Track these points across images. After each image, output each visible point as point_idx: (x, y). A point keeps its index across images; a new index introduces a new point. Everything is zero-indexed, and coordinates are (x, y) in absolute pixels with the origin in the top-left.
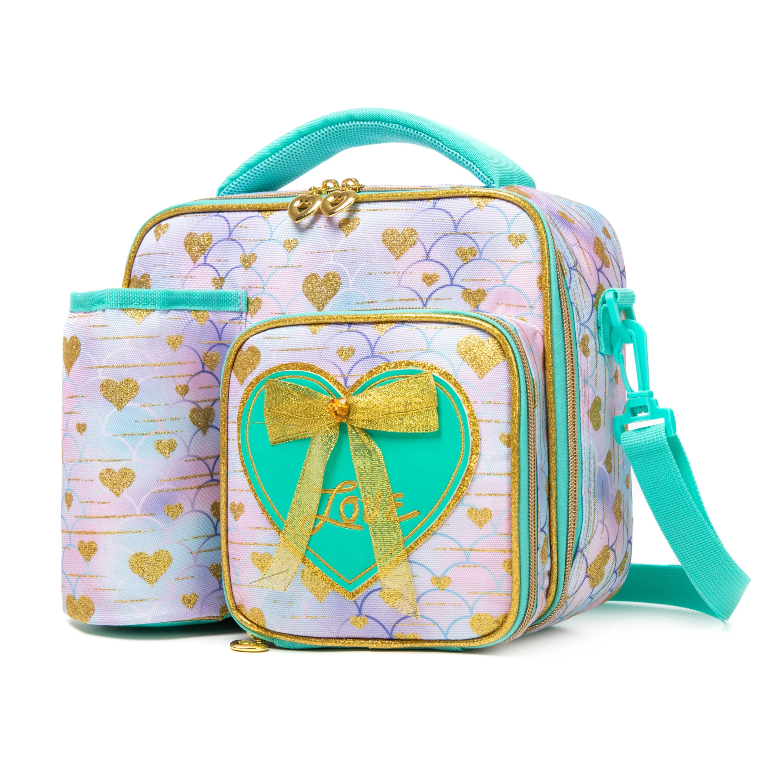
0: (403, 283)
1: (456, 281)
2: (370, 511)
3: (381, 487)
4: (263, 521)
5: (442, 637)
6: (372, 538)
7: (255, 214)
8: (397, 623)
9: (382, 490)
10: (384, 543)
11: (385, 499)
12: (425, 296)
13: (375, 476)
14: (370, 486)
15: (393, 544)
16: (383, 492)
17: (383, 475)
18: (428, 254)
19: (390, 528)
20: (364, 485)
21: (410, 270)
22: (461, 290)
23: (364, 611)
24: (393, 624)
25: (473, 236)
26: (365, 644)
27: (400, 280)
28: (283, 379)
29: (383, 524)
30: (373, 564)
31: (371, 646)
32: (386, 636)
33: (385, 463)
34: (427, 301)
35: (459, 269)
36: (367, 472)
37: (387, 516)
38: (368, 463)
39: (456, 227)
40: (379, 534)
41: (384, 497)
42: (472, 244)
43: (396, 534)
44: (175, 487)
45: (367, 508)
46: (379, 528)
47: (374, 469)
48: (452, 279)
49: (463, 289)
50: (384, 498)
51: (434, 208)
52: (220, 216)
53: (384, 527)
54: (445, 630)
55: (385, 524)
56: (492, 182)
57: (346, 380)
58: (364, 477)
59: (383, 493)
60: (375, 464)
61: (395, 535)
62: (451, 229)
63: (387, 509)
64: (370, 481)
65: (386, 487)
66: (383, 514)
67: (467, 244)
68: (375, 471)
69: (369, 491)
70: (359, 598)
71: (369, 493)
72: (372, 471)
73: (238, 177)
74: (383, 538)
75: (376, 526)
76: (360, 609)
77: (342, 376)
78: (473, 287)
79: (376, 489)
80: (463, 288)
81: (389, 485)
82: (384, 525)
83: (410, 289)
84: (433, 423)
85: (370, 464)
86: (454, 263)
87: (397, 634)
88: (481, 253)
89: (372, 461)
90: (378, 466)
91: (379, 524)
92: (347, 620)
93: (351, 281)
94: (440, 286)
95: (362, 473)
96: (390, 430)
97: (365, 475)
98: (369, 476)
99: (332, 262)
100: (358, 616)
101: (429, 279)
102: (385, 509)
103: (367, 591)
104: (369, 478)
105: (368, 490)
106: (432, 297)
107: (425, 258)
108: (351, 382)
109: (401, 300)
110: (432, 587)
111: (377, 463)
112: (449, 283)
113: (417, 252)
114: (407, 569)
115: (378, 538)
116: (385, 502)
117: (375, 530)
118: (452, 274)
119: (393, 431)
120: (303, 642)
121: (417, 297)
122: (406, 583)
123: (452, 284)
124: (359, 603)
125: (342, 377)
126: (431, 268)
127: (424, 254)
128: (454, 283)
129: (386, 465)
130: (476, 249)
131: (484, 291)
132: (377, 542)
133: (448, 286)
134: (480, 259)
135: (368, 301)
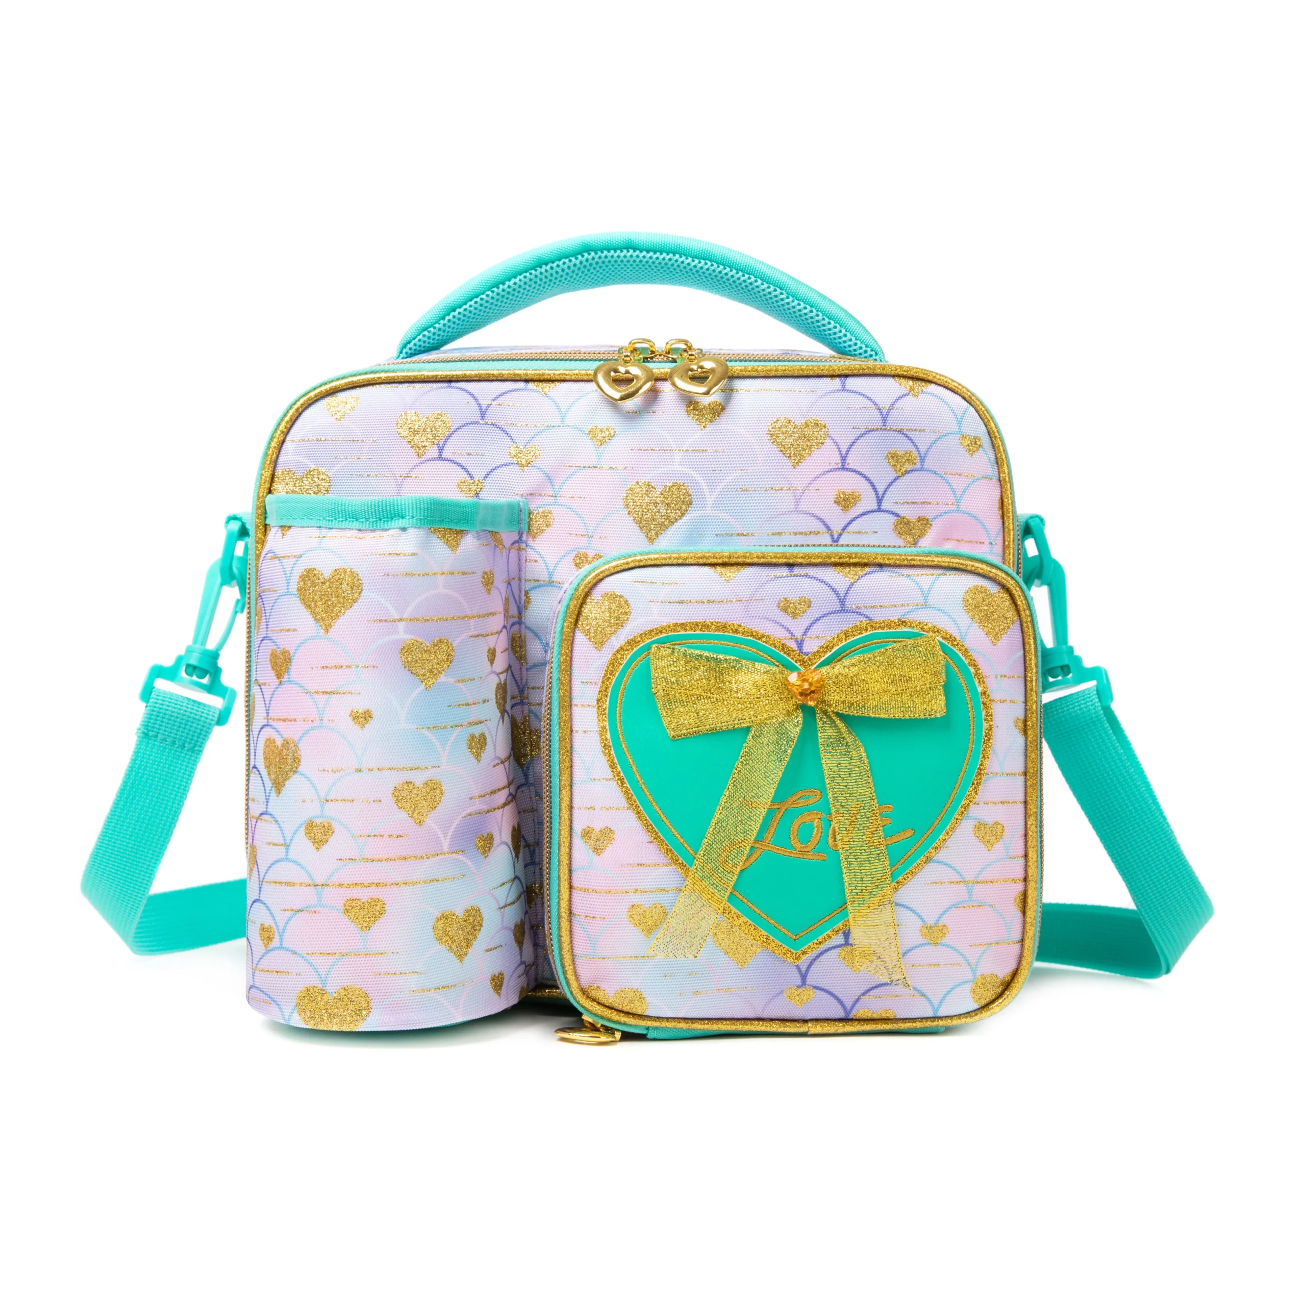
0: (803, 506)
1: (884, 506)
2: (843, 832)
3: (863, 797)
4: (652, 853)
5: (931, 1014)
6: (844, 871)
7: (521, 385)
8: (864, 994)
9: (863, 801)
10: (862, 878)
11: (867, 813)
12: (837, 528)
13: (853, 781)
14: (844, 796)
15: (875, 879)
16: (865, 804)
17: (865, 780)
18: (844, 459)
19: (871, 856)
20: (836, 795)
21: (816, 484)
22: (893, 519)
23: (809, 980)
24: (857, 997)
25: (911, 434)
26: (803, 1029)
27: (797, 501)
28: (680, 644)
29: (861, 850)
30: (843, 906)
31: (813, 1031)
32: (841, 1014)
33: (869, 763)
34: (840, 535)
35: (890, 485)
36: (842, 776)
37: (868, 839)
38: (845, 762)
39: (884, 419)
40: (855, 865)
41: (865, 811)
42: (909, 447)
43: (881, 863)
44: (485, 807)
45: (839, 828)
46: (855, 856)
47: (852, 771)
48: (880, 501)
49: (896, 518)
50: (865, 813)
51: (844, 389)
52: (453, 387)
53: (863, 854)
54: (936, 1003)
55: (865, 850)
56: (873, 353)
57: (800, 644)
58: (838, 783)
59: (863, 805)
60: (856, 764)
61: (880, 867)
62: (878, 422)
63: (869, 828)
64: (846, 790)
65: (870, 797)
66: (862, 836)
67: (902, 446)
68: (854, 775)
69: (843, 804)
70: (804, 961)
71: (843, 806)
72: (850, 774)
73: (432, 326)
74: (861, 870)
75: (850, 853)
76: (804, 977)
77: (792, 639)
78: (909, 513)
79: (853, 800)
80: (897, 515)
81: (874, 794)
82: (863, 851)
83: (813, 515)
84: (938, 706)
85: (847, 765)
86: (882, 474)
87: (859, 1012)
88: (922, 460)
89: (851, 759)
90: (859, 767)
91: (855, 850)
92: (781, 992)
93: (710, 499)
94: (860, 511)
95: (833, 777)
96: (882, 716)
97: (839, 780)
98: (845, 781)
99: (677, 467)
100: (799, 987)
101: (845, 501)
102: (866, 828)
103: (823, 947)
104: (845, 784)
105: (841, 802)
106: (849, 529)
107: (840, 466)
108: (811, 646)
109: (796, 534)
110: (921, 940)
111: (859, 763)
112: (875, 507)
113: (827, 456)
114: (892, 916)
115: (853, 871)
116: (867, 818)
117: (849, 860)
118: (881, 493)
119: (886, 716)
120: (706, 1027)
121: (825, 530)
122: (888, 936)
123: (879, 510)
124: (803, 969)
125: (793, 641)
126: (849, 483)
127: (838, 459)
128: (883, 507)
129: (870, 766)
130: (915, 453)
131: (927, 520)
132: (851, 877)
133: (874, 512)
134: (922, 469)
135: (737, 532)
